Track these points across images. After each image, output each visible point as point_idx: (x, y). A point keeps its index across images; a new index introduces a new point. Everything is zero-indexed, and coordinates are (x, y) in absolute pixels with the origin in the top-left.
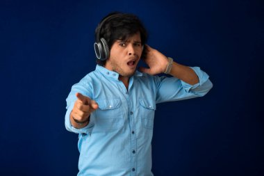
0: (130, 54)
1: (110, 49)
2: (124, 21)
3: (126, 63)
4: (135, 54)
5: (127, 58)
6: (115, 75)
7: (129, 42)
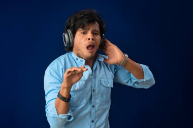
0: (89, 39)
1: (74, 37)
2: (85, 13)
3: (86, 47)
4: (93, 39)
5: (87, 43)
6: (82, 61)
7: (89, 29)
